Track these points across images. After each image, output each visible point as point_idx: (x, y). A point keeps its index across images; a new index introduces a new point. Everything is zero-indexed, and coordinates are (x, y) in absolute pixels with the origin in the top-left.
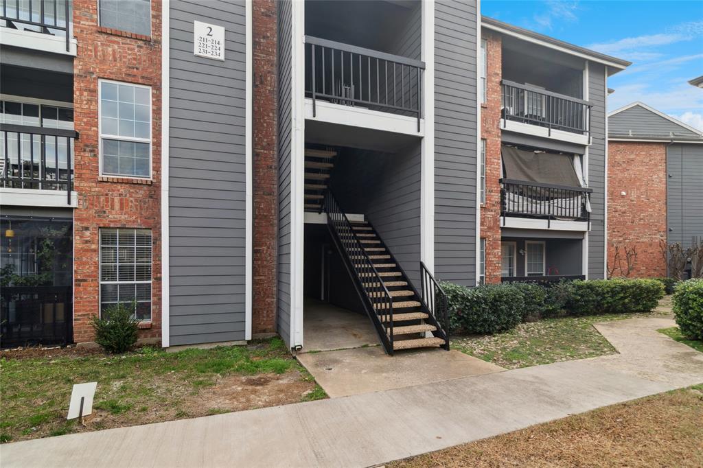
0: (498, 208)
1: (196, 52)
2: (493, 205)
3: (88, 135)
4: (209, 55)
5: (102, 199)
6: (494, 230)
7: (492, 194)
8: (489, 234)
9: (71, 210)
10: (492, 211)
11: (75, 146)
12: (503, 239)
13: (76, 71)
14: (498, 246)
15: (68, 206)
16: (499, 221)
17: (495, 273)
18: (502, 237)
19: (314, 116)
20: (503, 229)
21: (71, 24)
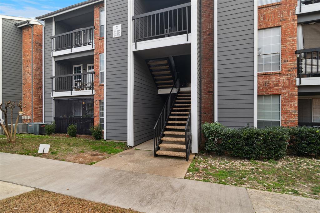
0: (295, 73)
1: (113, 37)
2: (289, 71)
3: (97, 72)
4: (117, 36)
5: (100, 91)
6: (290, 88)
7: (287, 63)
8: (284, 91)
9: (93, 95)
10: (287, 75)
11: (95, 76)
12: (299, 94)
13: (95, 54)
14: (295, 100)
15: (92, 94)
16: (295, 81)
17: (291, 119)
18: (298, 93)
19: (136, 49)
20: (299, 87)
21: (94, 40)
